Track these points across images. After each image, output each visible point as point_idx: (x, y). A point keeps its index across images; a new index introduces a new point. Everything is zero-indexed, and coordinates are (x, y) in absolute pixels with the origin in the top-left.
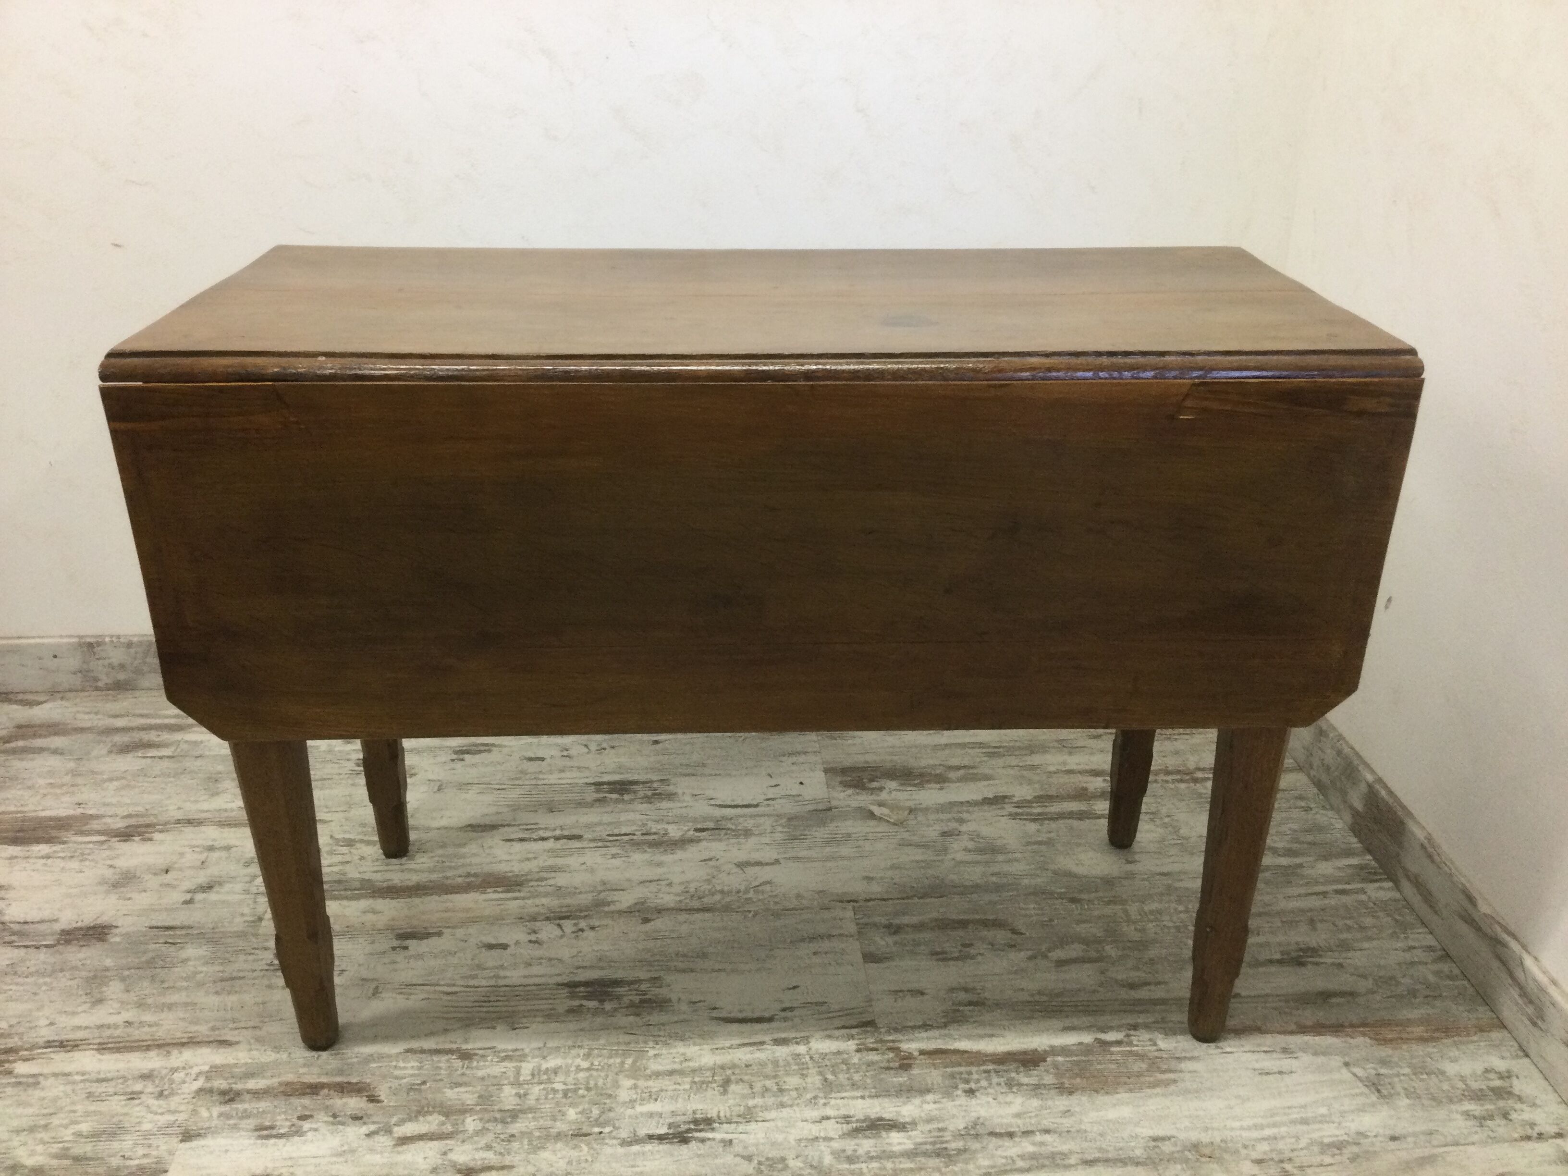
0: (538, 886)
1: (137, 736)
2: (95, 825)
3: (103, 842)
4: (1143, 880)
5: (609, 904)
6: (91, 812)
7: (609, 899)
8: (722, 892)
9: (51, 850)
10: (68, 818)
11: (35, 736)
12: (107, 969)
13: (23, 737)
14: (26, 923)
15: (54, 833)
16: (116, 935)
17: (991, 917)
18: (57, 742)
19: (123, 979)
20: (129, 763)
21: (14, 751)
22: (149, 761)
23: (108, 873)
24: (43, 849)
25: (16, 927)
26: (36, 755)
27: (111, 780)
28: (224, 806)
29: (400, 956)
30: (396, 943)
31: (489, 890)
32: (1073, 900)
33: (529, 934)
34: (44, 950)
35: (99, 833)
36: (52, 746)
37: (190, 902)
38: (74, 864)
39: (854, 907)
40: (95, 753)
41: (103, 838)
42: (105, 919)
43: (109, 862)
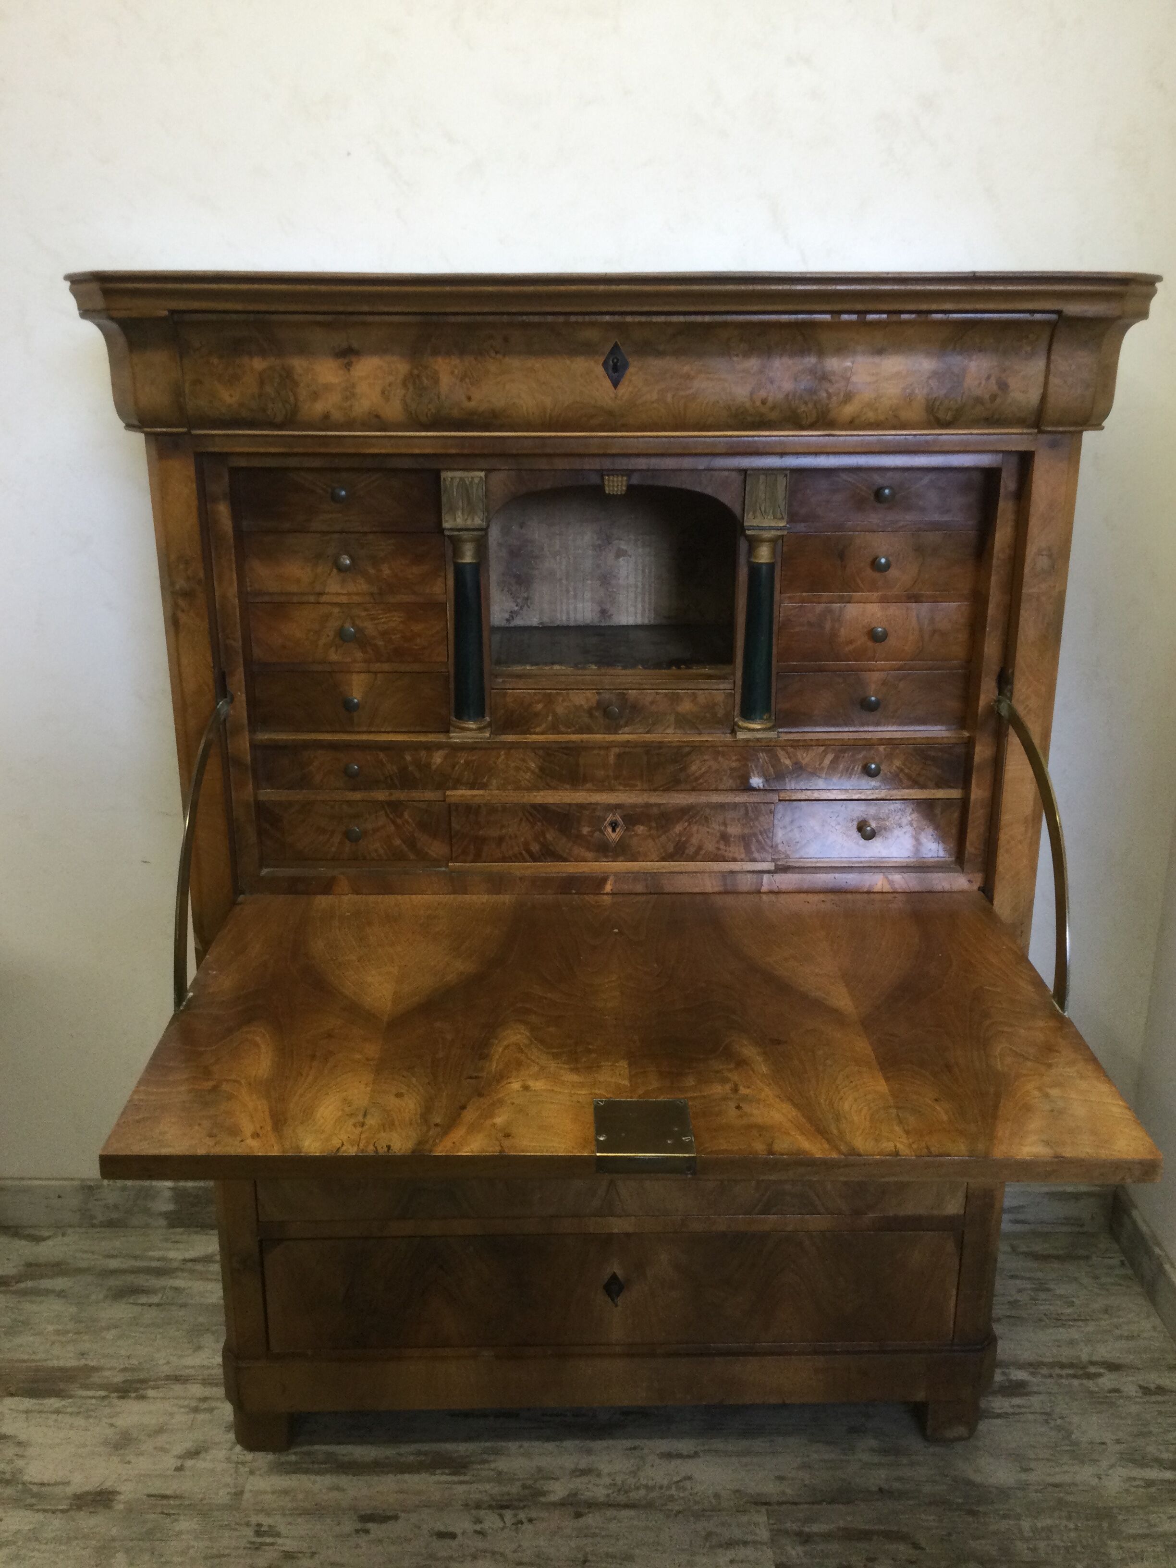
0: (482, 1469)
1: (130, 1279)
2: (96, 1378)
3: (104, 1398)
4: (1036, 1491)
5: (544, 1494)
6: (92, 1364)
7: (545, 1488)
8: (646, 1487)
9: (60, 1405)
10: (73, 1369)
11: (41, 1277)
12: (113, 1540)
13: (32, 1277)
14: (42, 1484)
15: (62, 1386)
16: (120, 1502)
17: (895, 1528)
18: (60, 1283)
19: (127, 1551)
20: (121, 1311)
21: (24, 1293)
22: (139, 1308)
23: (109, 1432)
24: (53, 1403)
25: (35, 1489)
26: (42, 1298)
27: (108, 1328)
28: (205, 1363)
29: (363, 1540)
30: (359, 1526)
31: (438, 1471)
32: (972, 1513)
33: (475, 1523)
34: (60, 1515)
35: (101, 1387)
36: (58, 1288)
37: (179, 1469)
38: (80, 1421)
39: (767, 1510)
40: (93, 1297)
41: (102, 1393)
42: (108, 1485)
43: (110, 1421)
